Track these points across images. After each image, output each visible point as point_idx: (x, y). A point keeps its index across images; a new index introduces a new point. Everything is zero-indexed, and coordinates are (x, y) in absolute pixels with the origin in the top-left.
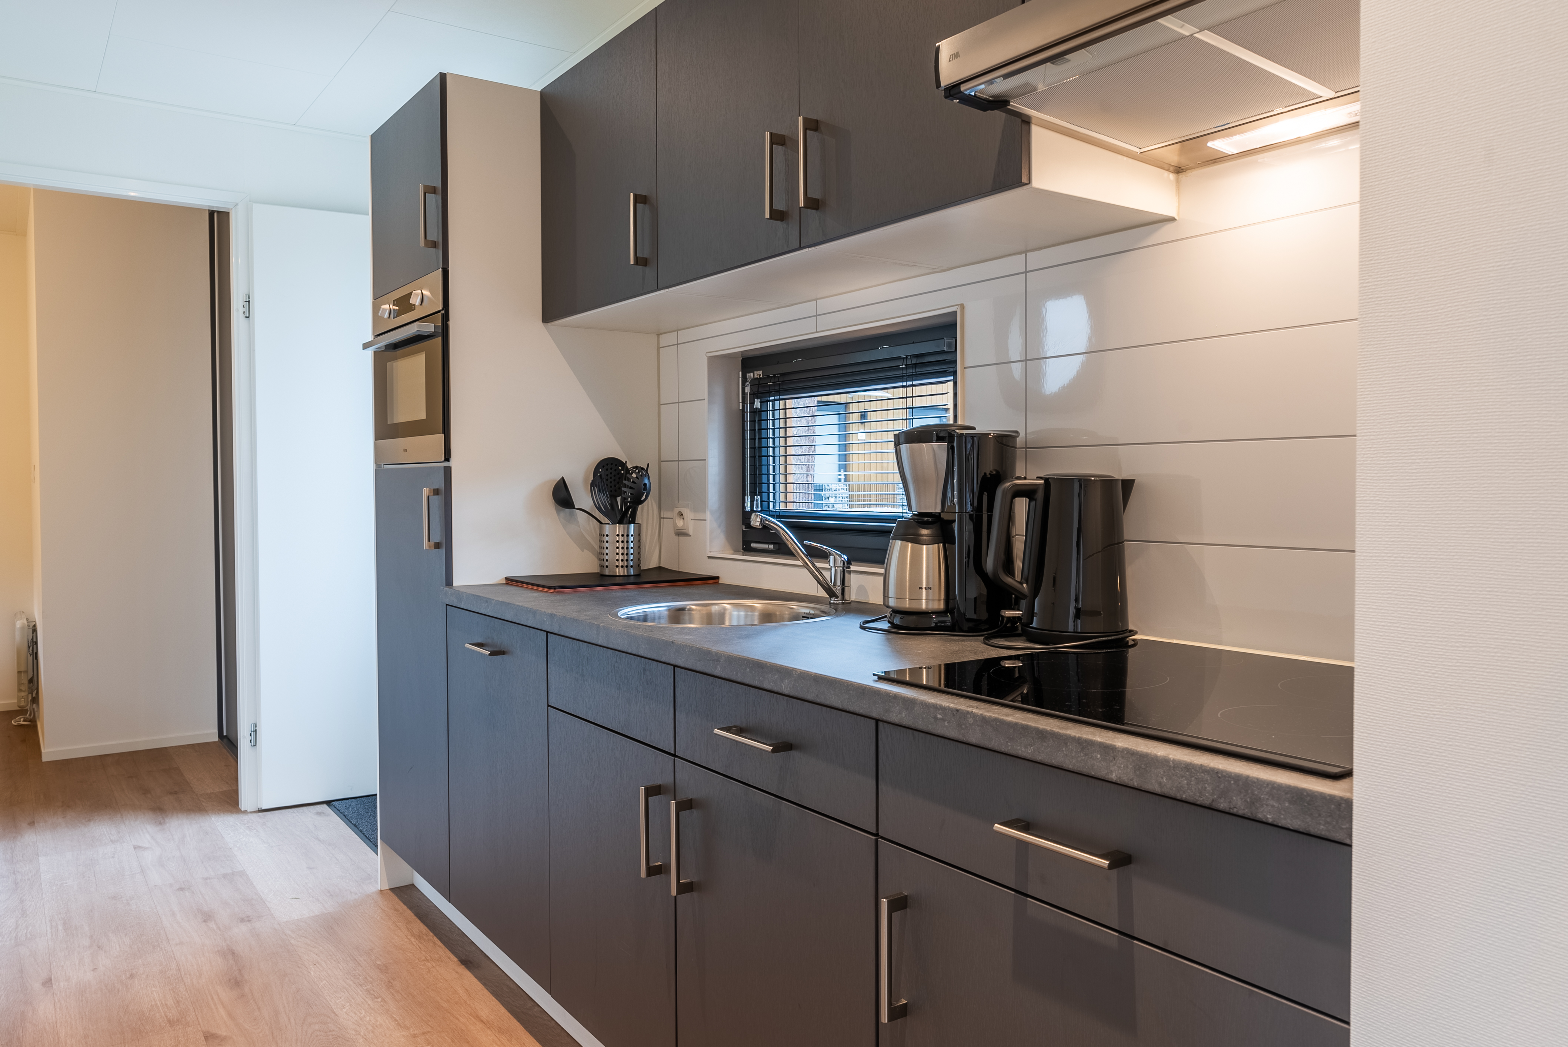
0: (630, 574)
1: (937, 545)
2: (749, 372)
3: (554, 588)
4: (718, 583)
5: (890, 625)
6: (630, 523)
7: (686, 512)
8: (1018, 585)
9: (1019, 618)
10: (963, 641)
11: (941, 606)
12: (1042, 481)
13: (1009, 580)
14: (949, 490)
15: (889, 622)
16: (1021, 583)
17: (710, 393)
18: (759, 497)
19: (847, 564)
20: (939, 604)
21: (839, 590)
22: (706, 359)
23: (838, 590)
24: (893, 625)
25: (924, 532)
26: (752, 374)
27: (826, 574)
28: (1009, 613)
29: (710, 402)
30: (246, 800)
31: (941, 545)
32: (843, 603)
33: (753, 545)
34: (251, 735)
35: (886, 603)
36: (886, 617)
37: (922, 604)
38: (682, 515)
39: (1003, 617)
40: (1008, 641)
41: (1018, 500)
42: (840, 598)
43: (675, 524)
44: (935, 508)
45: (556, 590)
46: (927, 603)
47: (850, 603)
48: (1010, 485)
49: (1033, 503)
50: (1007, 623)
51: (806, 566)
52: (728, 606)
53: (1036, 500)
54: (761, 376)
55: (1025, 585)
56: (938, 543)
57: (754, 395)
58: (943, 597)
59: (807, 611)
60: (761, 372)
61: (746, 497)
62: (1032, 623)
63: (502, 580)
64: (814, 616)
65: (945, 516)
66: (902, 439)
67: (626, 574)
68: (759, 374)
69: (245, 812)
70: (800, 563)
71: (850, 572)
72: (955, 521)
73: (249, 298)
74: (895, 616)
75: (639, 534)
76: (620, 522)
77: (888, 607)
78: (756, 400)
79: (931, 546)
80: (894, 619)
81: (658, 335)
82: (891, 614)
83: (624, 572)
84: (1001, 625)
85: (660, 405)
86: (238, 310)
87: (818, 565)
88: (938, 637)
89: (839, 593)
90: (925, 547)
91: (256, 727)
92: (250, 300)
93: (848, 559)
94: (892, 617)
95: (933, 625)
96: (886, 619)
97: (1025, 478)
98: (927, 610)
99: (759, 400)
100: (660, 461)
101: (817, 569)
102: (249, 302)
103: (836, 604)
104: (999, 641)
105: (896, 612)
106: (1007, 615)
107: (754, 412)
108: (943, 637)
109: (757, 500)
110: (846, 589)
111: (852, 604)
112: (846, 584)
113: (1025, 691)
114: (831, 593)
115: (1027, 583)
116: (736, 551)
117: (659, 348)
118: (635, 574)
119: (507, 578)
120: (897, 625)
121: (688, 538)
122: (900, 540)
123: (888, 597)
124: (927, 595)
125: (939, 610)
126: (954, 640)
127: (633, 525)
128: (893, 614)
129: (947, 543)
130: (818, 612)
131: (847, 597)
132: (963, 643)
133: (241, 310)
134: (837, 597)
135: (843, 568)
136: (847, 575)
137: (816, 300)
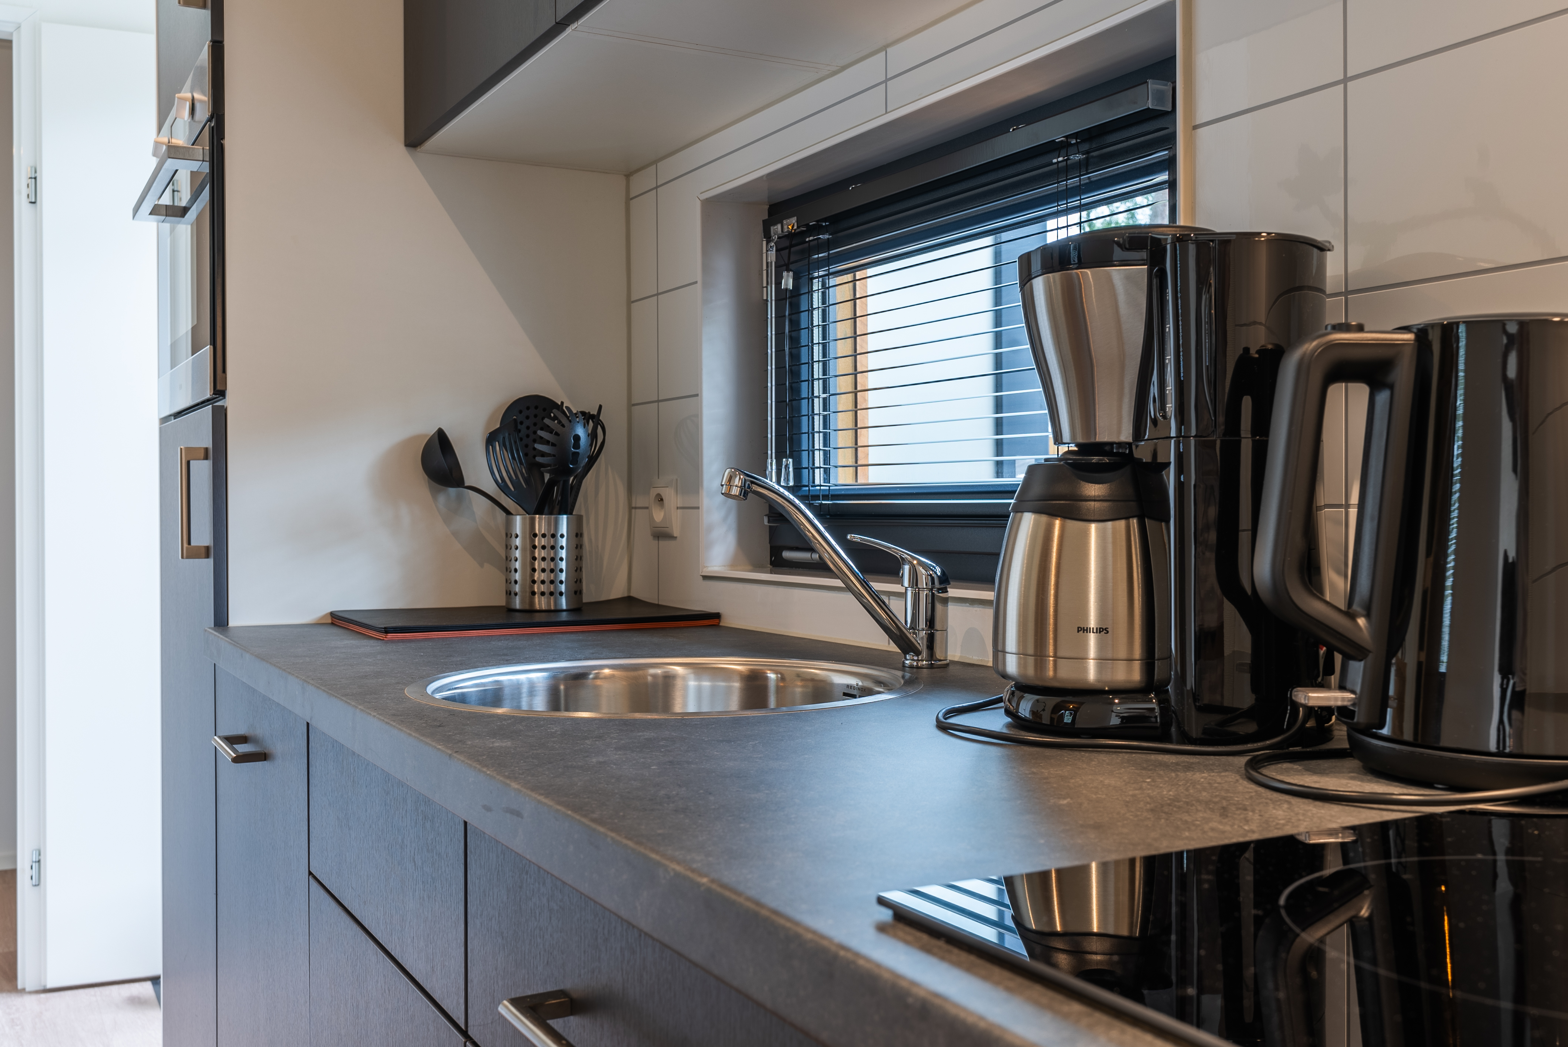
0: (559, 608)
1: (1122, 524)
2: (775, 224)
3: (387, 631)
4: (717, 626)
5: (1009, 720)
6: (561, 512)
7: (669, 494)
8: (1340, 621)
9: (1344, 712)
10: (1188, 768)
11: (1134, 675)
12: (1410, 336)
13: (1314, 607)
14: (1154, 390)
15: (1008, 712)
16: (1351, 616)
17: (706, 268)
18: (790, 460)
19: (941, 583)
20: (1130, 670)
21: (922, 638)
22: (698, 204)
23: (920, 639)
24: (1018, 722)
25: (1093, 490)
26: (779, 226)
27: (895, 605)
28: (1316, 697)
29: (706, 285)
30: (26, 975)
31: (1134, 522)
32: (931, 666)
33: (787, 554)
34: (32, 868)
35: (1000, 667)
36: (1000, 700)
37: (1085, 670)
38: (662, 500)
39: (1295, 706)
40: (1314, 772)
41: (1337, 392)
42: (925, 654)
43: (651, 518)
44: (1119, 432)
45: (390, 636)
46: (1100, 669)
47: (947, 665)
48: (1317, 347)
49: (1383, 397)
50: (1306, 719)
51: (849, 588)
52: (679, 670)
53: (1391, 387)
54: (795, 227)
55: (1361, 621)
56: (1127, 518)
57: (782, 266)
58: (1138, 652)
59: (853, 681)
60: (794, 220)
61: (769, 461)
62: (1382, 726)
63: (324, 616)
64: (866, 692)
65: (1143, 453)
66: (1036, 265)
67: (552, 608)
68: (791, 224)
69: (23, 991)
70: (838, 583)
71: (945, 601)
72: (1169, 463)
73: (36, 172)
74: (1022, 697)
75: (577, 535)
76: (540, 511)
77: (1005, 676)
78: (785, 274)
79: (1109, 524)
80: (1018, 705)
81: (628, 176)
82: (1013, 693)
83: (549, 603)
84: (1291, 724)
85: (630, 302)
86: (20, 193)
87: (877, 586)
88: (1125, 756)
89: (921, 644)
90: (1093, 527)
91: (40, 855)
92: (38, 175)
93: (943, 572)
94: (1016, 699)
95: (1115, 721)
96: (1002, 704)
97: (1360, 328)
98: (1099, 686)
99: (791, 273)
100: (631, 405)
101: (875, 596)
102: (35, 178)
103: (918, 667)
104: (1287, 771)
105: (1023, 688)
106: (1311, 703)
107: (782, 294)
108: (1138, 757)
109: (787, 466)
110: (938, 636)
111: (951, 667)
112: (938, 625)
113: (1364, 912)
114: (907, 646)
115: (1368, 616)
116: (757, 567)
117: (629, 199)
118: (569, 608)
119: (333, 615)
120: (1024, 720)
121: (671, 543)
122: (1034, 511)
123: (1004, 652)
124: (1101, 646)
125: (1129, 686)
126: (1163, 765)
127: (565, 517)
128: (1018, 693)
129: (1150, 518)
130: (868, 684)
131: (939, 654)
132: (1189, 774)
133: (25, 191)
134: (918, 653)
135: (931, 590)
136: (939, 607)
137: (884, 48)
